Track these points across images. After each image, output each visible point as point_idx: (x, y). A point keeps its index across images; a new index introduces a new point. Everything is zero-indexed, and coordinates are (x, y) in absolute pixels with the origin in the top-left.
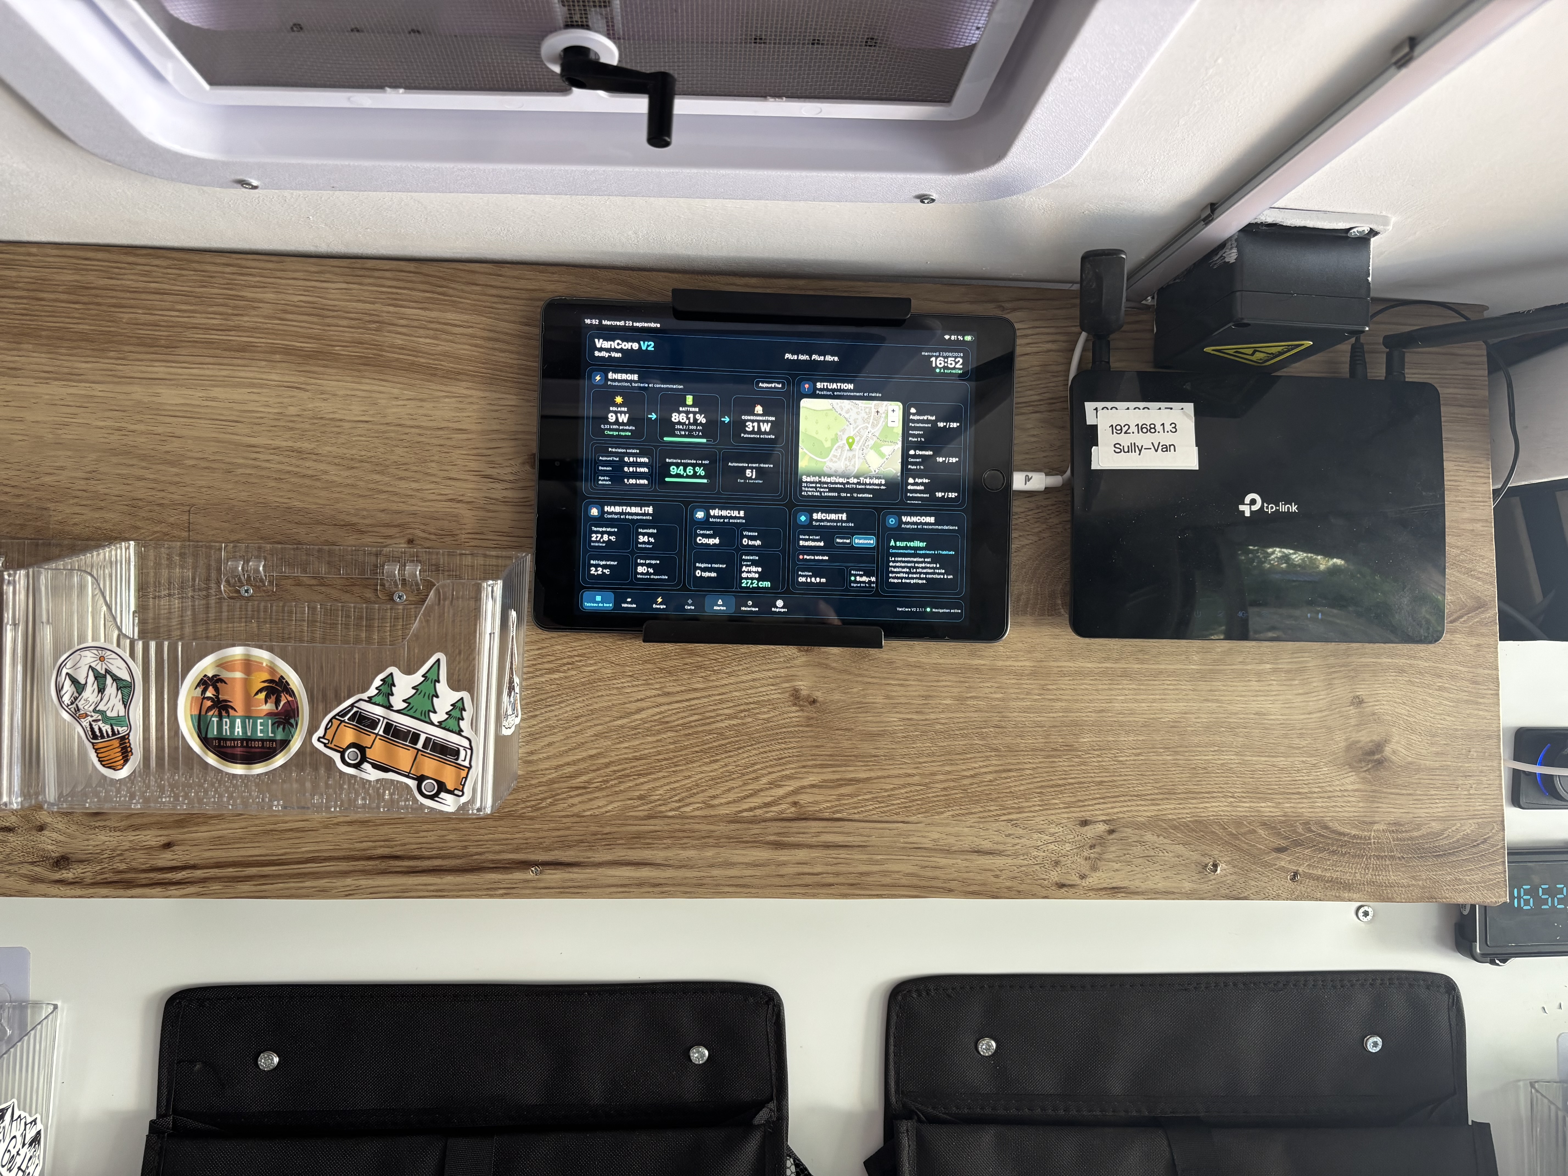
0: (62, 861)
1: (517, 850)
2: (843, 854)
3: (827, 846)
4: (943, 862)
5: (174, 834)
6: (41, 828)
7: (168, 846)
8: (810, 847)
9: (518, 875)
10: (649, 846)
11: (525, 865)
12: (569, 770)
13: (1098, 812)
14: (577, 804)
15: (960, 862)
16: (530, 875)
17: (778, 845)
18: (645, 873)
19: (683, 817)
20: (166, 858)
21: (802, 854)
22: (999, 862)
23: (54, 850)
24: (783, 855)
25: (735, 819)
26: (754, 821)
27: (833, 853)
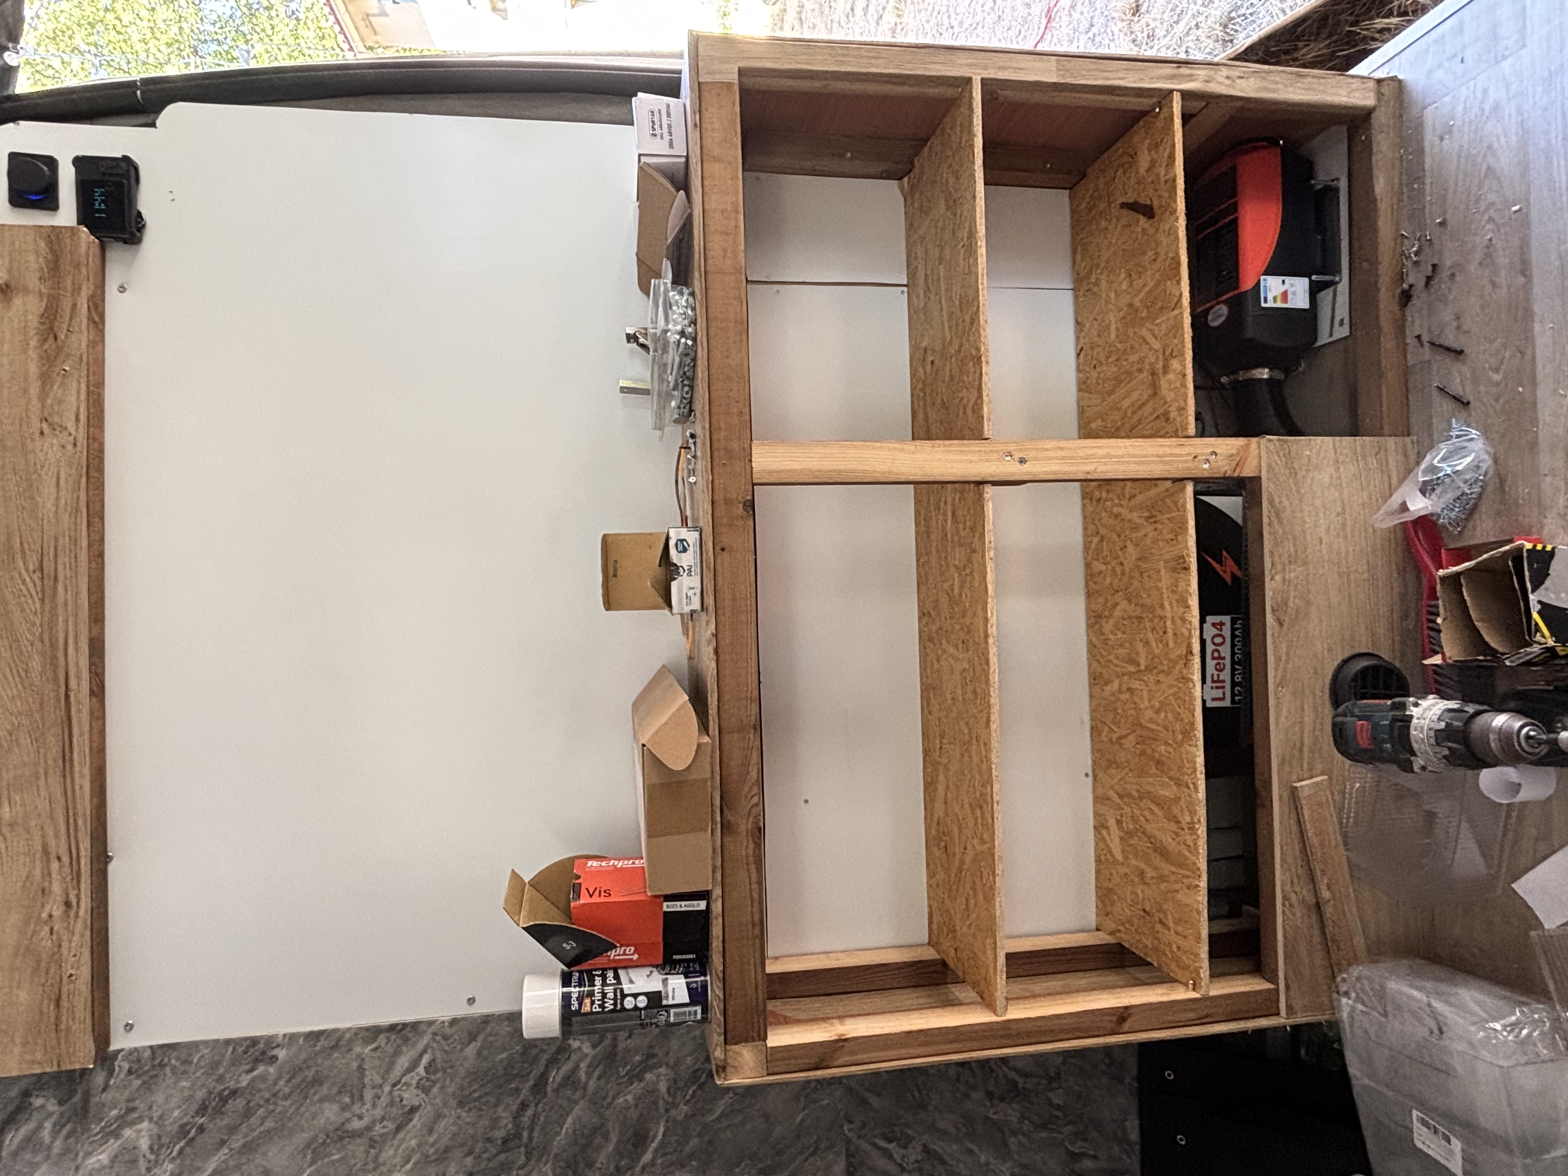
0: (68, 904)
1: (59, 700)
2: (59, 548)
3: (56, 556)
4: (63, 502)
5: (53, 856)
6: (51, 916)
7: (59, 859)
8: (56, 564)
9: (72, 699)
10: (57, 640)
11: (67, 697)
12: (17, 679)
13: (36, 425)
14: (35, 675)
15: (63, 493)
16: (72, 694)
17: (56, 579)
18: (71, 641)
19: (41, 625)
20: (66, 859)
21: (60, 568)
22: (63, 475)
23: (62, 908)
24: (61, 577)
25: (42, 600)
26: (43, 591)
27: (59, 553)
